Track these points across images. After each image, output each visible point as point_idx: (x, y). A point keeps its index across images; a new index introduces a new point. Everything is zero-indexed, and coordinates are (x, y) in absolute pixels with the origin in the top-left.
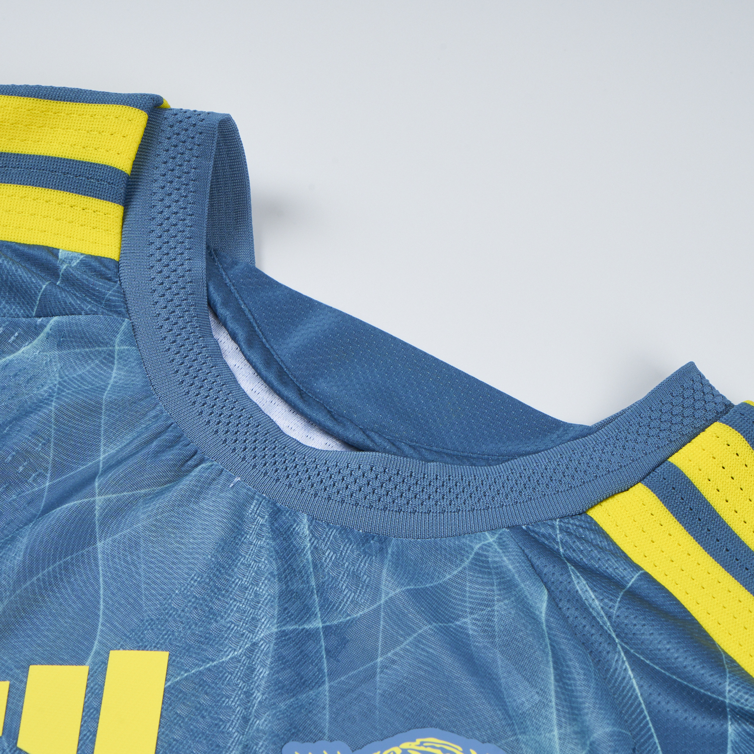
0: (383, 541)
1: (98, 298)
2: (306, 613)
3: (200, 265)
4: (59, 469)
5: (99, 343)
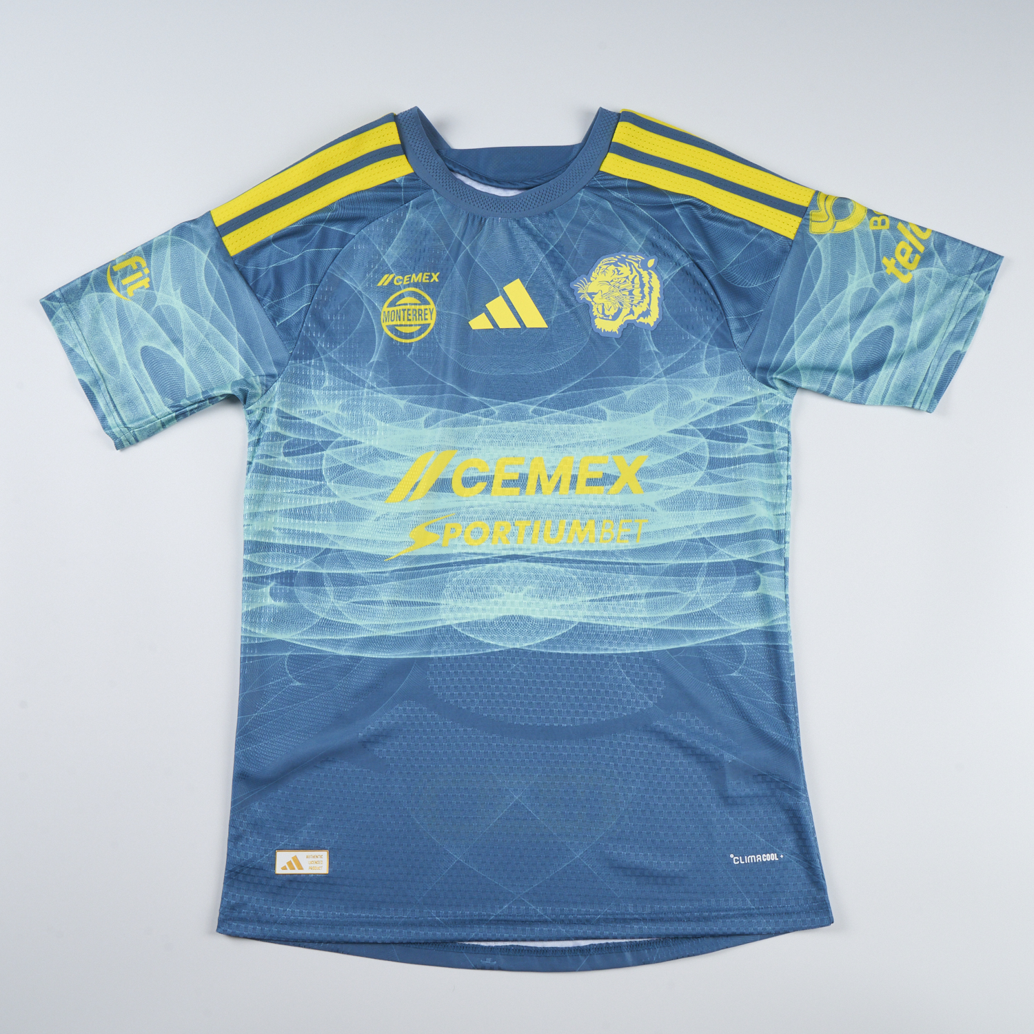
0: (552, 212)
1: (418, 188)
2: (547, 245)
3: (439, 159)
4: (447, 246)
5: (430, 201)
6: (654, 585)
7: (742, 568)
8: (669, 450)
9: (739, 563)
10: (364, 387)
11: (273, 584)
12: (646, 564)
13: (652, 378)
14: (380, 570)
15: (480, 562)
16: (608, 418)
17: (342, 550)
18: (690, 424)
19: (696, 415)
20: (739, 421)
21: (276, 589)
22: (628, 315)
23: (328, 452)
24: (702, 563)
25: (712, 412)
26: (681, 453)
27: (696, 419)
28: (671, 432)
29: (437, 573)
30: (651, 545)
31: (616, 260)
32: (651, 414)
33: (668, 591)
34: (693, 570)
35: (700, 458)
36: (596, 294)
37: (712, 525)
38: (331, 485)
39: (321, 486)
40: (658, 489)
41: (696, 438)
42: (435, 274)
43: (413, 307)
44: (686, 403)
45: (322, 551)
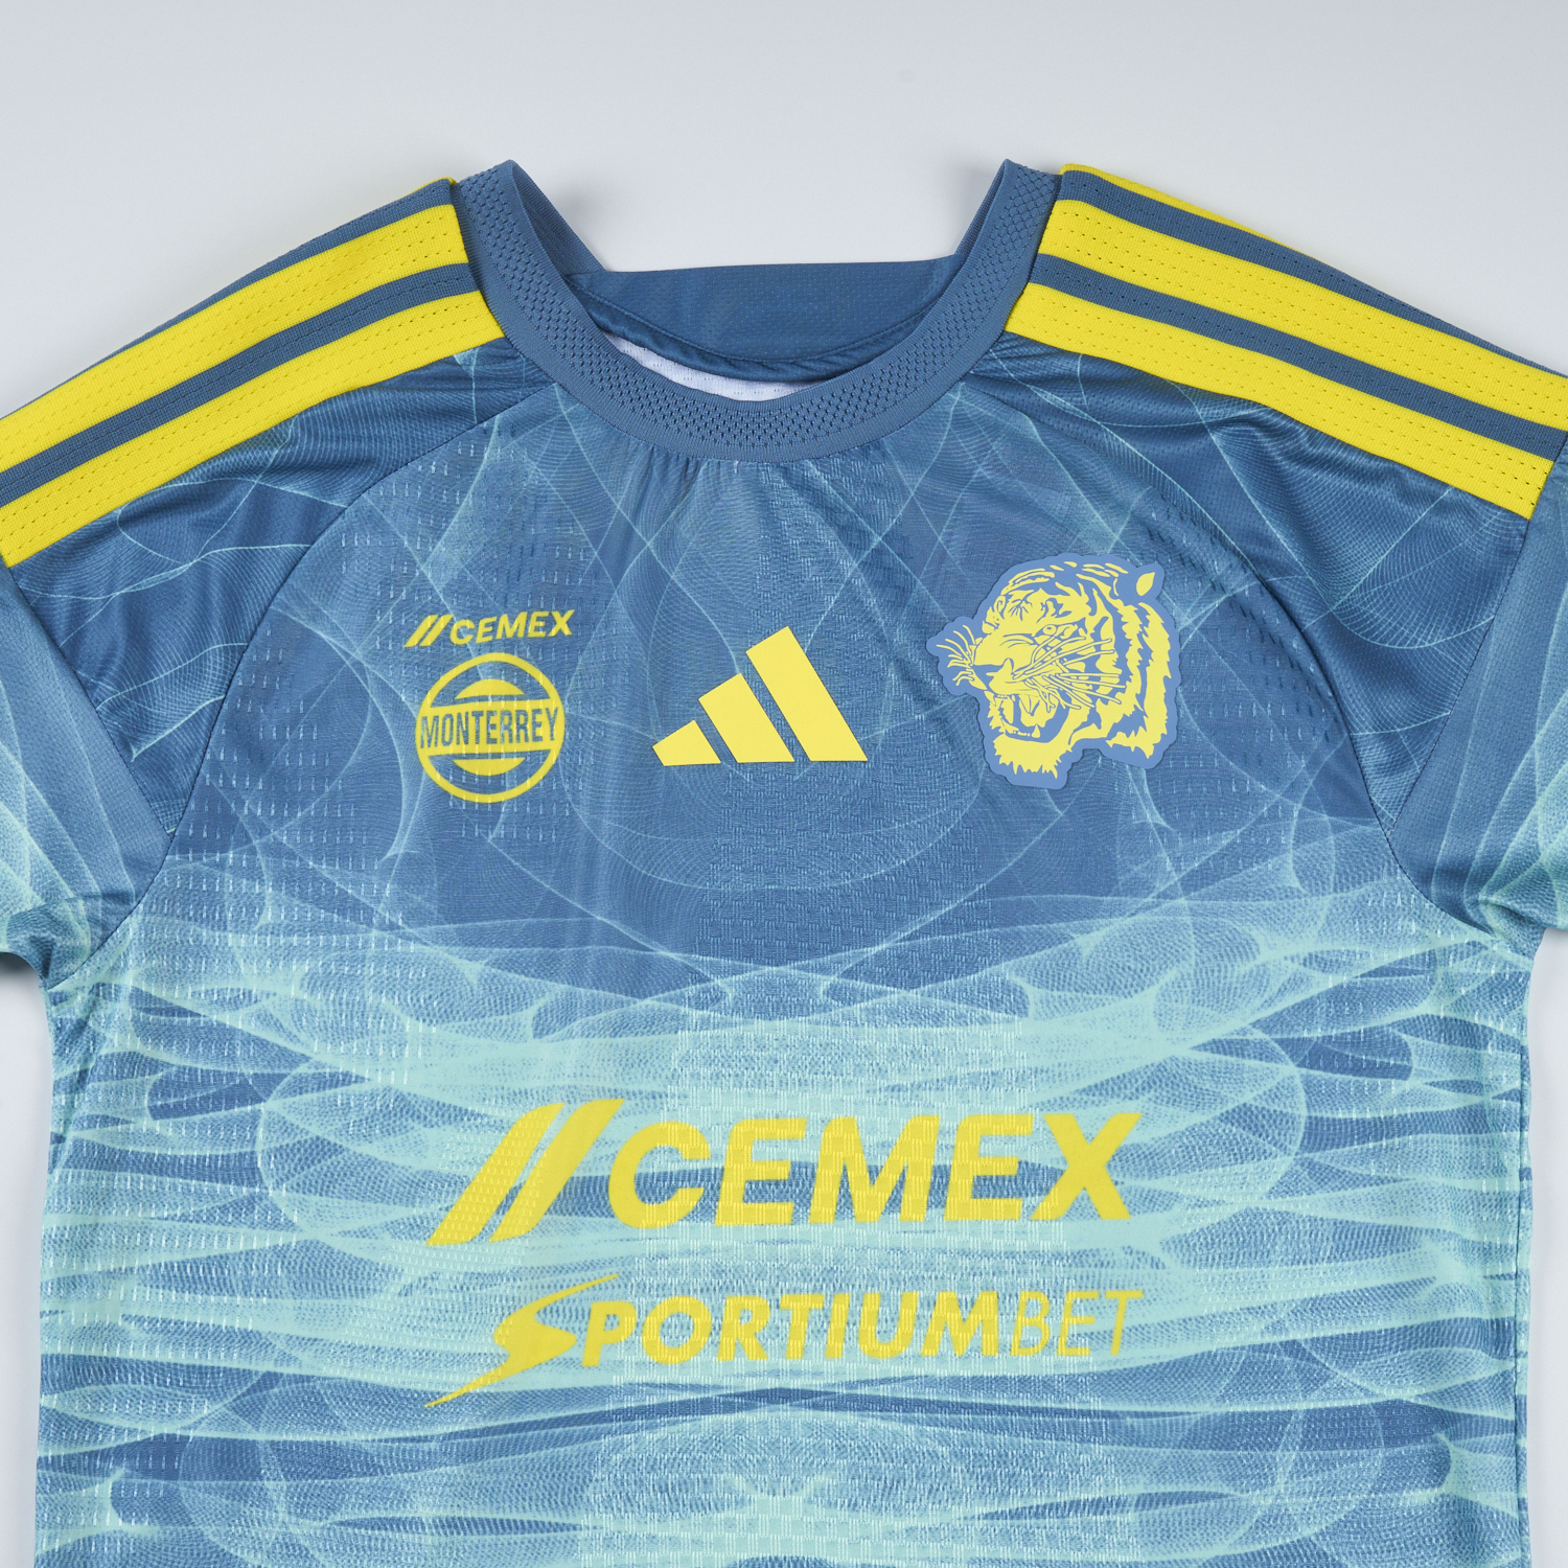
0: (878, 446)
1: (516, 381)
2: (864, 536)
3: (573, 302)
4: (595, 536)
5: (548, 417)
6: (1160, 1474)
7: (1397, 1422)
8: (1198, 1099)
9: (1389, 1410)
10: (370, 924)
11: (119, 1473)
12: (1137, 1415)
13: (1149, 899)
14: (415, 1434)
15: (685, 1408)
16: (1032, 1009)
17: (308, 1378)
18: (1254, 1025)
19: (1270, 1002)
20: (1388, 1018)
21: (129, 1488)
22: (1084, 725)
23: (271, 1106)
24: (1290, 1413)
25: (1314, 992)
26: (1230, 1107)
27: (1269, 1012)
28: (1203, 1047)
29: (568, 1440)
30: (1151, 1362)
31: (1052, 575)
32: (1147, 999)
33: (1199, 1488)
34: (1263, 1432)
35: (1283, 1120)
36: (996, 668)
37: (1315, 1306)
38: (279, 1196)
39: (251, 1201)
40: (1168, 1207)
41: (1272, 1065)
42: (563, 613)
43: (503, 705)
44: (1244, 968)
45: (255, 1380)
